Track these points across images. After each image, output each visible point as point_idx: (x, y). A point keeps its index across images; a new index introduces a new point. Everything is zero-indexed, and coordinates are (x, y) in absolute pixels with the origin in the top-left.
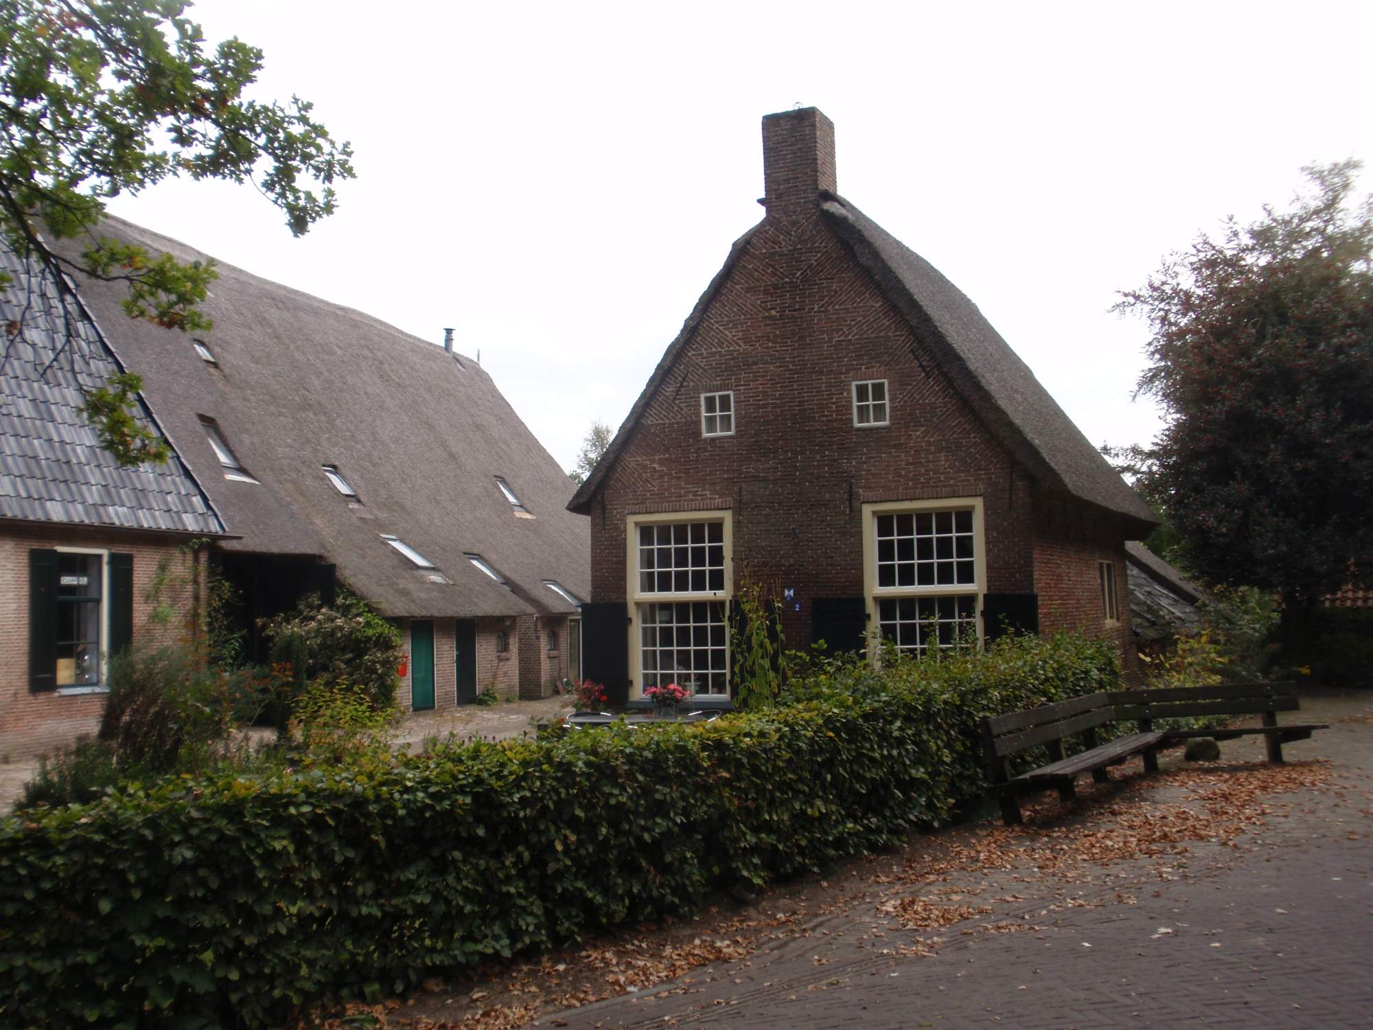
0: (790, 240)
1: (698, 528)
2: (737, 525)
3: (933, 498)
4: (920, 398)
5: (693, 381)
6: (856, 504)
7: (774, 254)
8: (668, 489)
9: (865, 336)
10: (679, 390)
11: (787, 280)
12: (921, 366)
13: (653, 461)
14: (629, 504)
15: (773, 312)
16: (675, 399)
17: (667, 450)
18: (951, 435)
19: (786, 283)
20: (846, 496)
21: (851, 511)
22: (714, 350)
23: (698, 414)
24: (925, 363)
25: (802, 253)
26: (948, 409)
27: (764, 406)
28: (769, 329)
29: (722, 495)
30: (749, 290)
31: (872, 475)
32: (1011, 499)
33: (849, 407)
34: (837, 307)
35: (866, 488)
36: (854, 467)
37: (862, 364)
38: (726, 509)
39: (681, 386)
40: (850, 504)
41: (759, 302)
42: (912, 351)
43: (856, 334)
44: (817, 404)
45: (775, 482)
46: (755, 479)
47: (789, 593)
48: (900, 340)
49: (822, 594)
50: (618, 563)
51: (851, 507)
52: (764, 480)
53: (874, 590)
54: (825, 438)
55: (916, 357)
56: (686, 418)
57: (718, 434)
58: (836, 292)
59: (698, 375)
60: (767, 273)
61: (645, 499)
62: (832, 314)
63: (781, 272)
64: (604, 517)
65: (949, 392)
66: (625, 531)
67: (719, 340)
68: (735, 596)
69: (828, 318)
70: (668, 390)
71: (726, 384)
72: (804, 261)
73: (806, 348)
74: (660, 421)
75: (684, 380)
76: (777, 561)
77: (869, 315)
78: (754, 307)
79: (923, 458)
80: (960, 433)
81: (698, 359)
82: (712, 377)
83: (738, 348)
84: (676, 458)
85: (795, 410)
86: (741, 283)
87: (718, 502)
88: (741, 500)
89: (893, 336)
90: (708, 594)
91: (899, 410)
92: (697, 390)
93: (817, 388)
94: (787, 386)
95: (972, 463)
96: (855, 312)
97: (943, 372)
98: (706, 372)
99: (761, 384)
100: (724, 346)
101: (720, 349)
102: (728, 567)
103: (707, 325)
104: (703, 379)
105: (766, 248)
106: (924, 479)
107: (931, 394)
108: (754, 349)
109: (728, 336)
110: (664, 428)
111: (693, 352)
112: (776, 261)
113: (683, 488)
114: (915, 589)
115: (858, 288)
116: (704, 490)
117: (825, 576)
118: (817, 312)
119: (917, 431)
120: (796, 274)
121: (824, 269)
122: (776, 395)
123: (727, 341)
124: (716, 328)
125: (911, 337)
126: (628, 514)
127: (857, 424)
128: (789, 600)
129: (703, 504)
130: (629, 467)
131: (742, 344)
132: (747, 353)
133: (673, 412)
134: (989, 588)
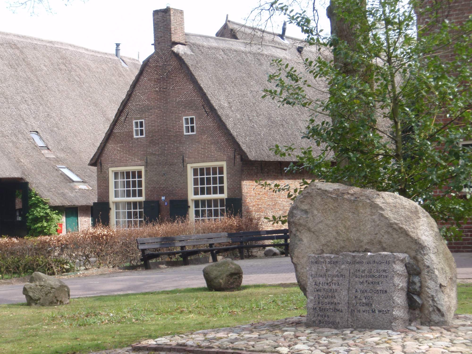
0: (162, 61)
1: (133, 173)
2: (146, 171)
3: (210, 162)
4: (205, 124)
5: (131, 116)
6: (185, 164)
7: (157, 66)
8: (123, 157)
9: (187, 99)
10: (126, 119)
11: (161, 76)
12: (205, 111)
13: (117, 147)
14: (110, 164)
15: (157, 89)
16: (124, 122)
17: (122, 142)
18: (216, 138)
19: (161, 78)
20: (182, 161)
21: (183, 166)
22: (137, 103)
23: (133, 129)
24: (207, 110)
25: (166, 66)
26: (215, 128)
27: (154, 126)
28: (156, 95)
29: (141, 160)
30: (149, 80)
31: (190, 153)
32: (235, 162)
33: (183, 127)
34: (178, 87)
35: (188, 157)
36: (184, 150)
37: (186, 110)
38: (142, 165)
39: (126, 117)
41: (152, 85)
42: (203, 105)
43: (184, 99)
44: (172, 125)
45: (158, 155)
46: (152, 154)
47: (163, 198)
48: (199, 101)
49: (174, 198)
50: (106, 186)
51: (183, 165)
52: (155, 154)
53: (191, 197)
54: (175, 138)
55: (204, 108)
56: (128, 130)
57: (139, 136)
58: (178, 82)
59: (132, 113)
60: (155, 73)
61: (115, 161)
62: (176, 90)
63: (159, 73)
64: (101, 168)
65: (215, 121)
66: (108, 174)
67: (139, 99)
68: (146, 199)
69: (175, 92)
70: (122, 118)
71: (142, 117)
72: (167, 69)
73: (168, 104)
74: (120, 131)
75: (127, 115)
76: (159, 186)
77: (189, 91)
78: (151, 87)
79: (206, 146)
80: (218, 137)
81: (132, 107)
82: (137, 114)
83: (145, 103)
84: (125, 146)
85: (165, 127)
86: (146, 77)
87: (140, 163)
88: (147, 162)
89: (197, 99)
90: (137, 199)
91: (199, 128)
92: (132, 119)
93: (172, 119)
94: (162, 118)
95: (222, 148)
96: (184, 90)
97: (213, 114)
98: (135, 112)
99: (153, 117)
100: (141, 102)
101: (139, 103)
102: (144, 188)
103: (135, 93)
104: (134, 115)
105: (154, 64)
106: (207, 154)
107: (209, 122)
108: (151, 103)
109: (142, 98)
110: (121, 133)
111: (130, 104)
112: (158, 69)
113: (128, 157)
114: (205, 196)
115: (185, 81)
116: (135, 158)
117: (175, 191)
118: (171, 89)
119: (204, 136)
120: (164, 74)
121: (174, 72)
122: (158, 121)
123: (142, 100)
124: (138, 95)
125: (202, 100)
126: (110, 167)
127: (185, 133)
128: (163, 200)
129: (135, 163)
130: (109, 149)
131: (147, 101)
132: (148, 105)
133: (124, 127)
134: (228, 196)
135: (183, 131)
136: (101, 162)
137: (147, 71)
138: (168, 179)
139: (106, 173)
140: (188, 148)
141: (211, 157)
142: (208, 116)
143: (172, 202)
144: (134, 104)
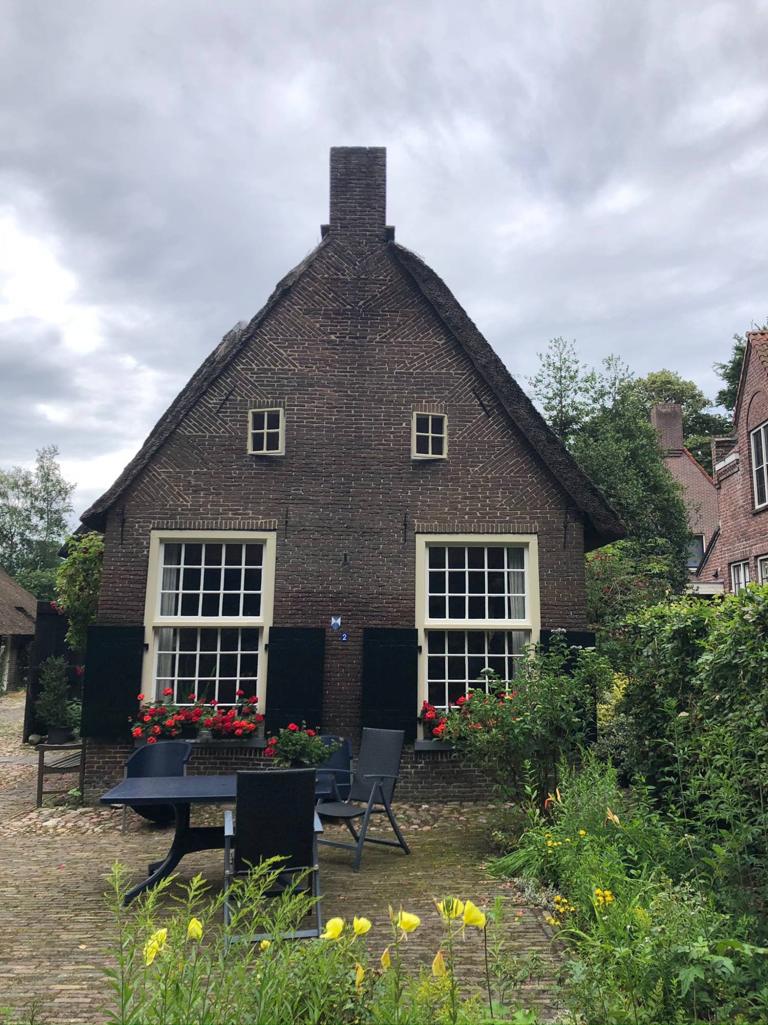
0: (354, 269)
1: (234, 549)
2: (281, 547)
3: (488, 533)
4: (480, 436)
5: (242, 396)
6: (410, 534)
7: (336, 280)
8: (205, 504)
9: (426, 371)
10: (223, 404)
11: (348, 307)
12: (481, 404)
13: (187, 475)
14: (155, 518)
15: (333, 337)
16: (218, 412)
17: (205, 463)
18: (509, 474)
19: (348, 310)
20: (400, 525)
21: (405, 540)
22: (266, 366)
23: (245, 431)
24: (485, 403)
25: (366, 284)
26: (507, 448)
27: (318, 429)
28: (327, 353)
29: (267, 515)
30: (307, 312)
31: (428, 506)
32: (565, 538)
33: (409, 439)
34: (399, 339)
35: (421, 519)
36: (409, 497)
37: (423, 398)
38: (270, 530)
39: (227, 399)
40: (405, 533)
41: (318, 325)
42: (473, 390)
43: (417, 369)
44: (373, 433)
45: (326, 506)
46: (305, 501)
47: (336, 621)
48: (461, 378)
49: (373, 623)
50: (136, 582)
51: (405, 536)
52: (314, 503)
53: (424, 621)
54: (381, 466)
55: (477, 396)
56: (230, 433)
57: (264, 452)
58: (399, 325)
59: (247, 390)
60: (328, 297)
61: (174, 514)
62: (394, 346)
63: (343, 299)
64: (122, 531)
65: (508, 432)
66: (149, 548)
67: (272, 357)
68: (274, 623)
69: (390, 350)
70: (211, 402)
71: (276, 401)
72: (367, 291)
73: (365, 376)
74: (200, 433)
75: (231, 393)
76: (325, 588)
77: (432, 351)
78: (313, 329)
79: (480, 493)
80: (517, 472)
81: (247, 374)
82: (263, 393)
83: (293, 368)
84: (215, 473)
85: (351, 436)
86: (299, 304)
87: (262, 522)
88: (287, 522)
89: (455, 374)
90: (241, 620)
91: (457, 446)
92: (244, 405)
93: (375, 416)
94: (345, 411)
95: (528, 501)
96: (418, 347)
97: (504, 413)
98: (257, 387)
99: (316, 407)
100: (278, 364)
101: (273, 367)
102: (267, 592)
103: (260, 341)
104: (252, 395)
105: (328, 274)
106: (480, 513)
107: (490, 432)
108: (310, 371)
109: (282, 354)
110: (204, 440)
111: (242, 366)
112: (338, 287)
113: (221, 506)
114: (466, 623)
115: (421, 325)
116: (248, 509)
117: (376, 605)
118: (378, 342)
119: (476, 466)
120: (358, 303)
121: (387, 301)
122: (332, 419)
123: (281, 359)
124: (270, 345)
125: (472, 376)
126: (153, 529)
127: (415, 455)
128: (335, 628)
129: (244, 523)
130: (158, 479)
131: (297, 365)
132: (303, 374)
133: (215, 425)
134: (543, 625)
135: (409, 450)
136: (123, 514)
137: (304, 289)
138: (355, 570)
139: (139, 544)
140: (420, 494)
141: (494, 522)
142: (489, 417)
143: (370, 634)
144: (254, 366)
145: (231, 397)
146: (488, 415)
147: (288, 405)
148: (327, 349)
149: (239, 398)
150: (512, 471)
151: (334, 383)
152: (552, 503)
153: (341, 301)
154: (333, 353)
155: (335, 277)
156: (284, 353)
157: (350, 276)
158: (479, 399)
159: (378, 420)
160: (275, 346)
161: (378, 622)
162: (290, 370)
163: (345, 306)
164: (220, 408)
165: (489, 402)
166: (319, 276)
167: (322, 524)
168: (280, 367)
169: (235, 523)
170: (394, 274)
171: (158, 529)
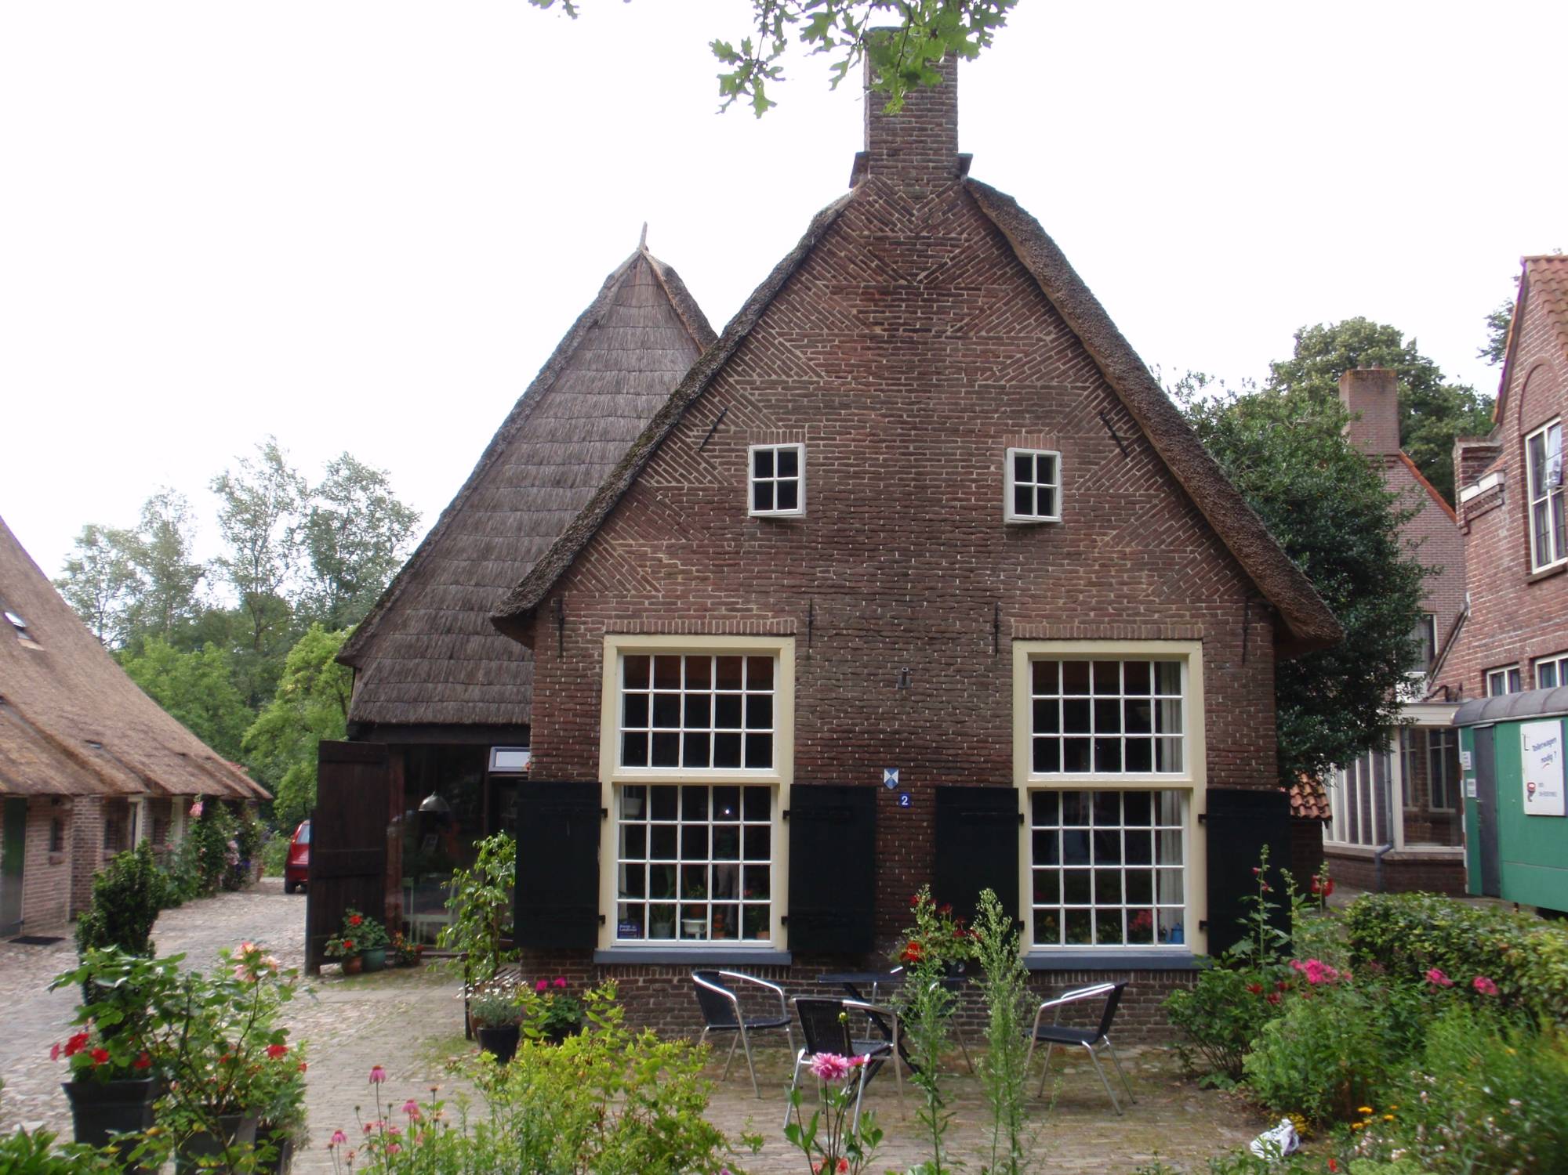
0: (910, 221)
1: (729, 665)
2: (804, 662)
3: (1125, 639)
4: (1112, 486)
5: (736, 425)
6: (1004, 641)
7: (881, 240)
8: (684, 596)
9: (1027, 383)
10: (710, 437)
11: (903, 282)
12: (1114, 437)
13: (657, 549)
14: (610, 617)
15: (878, 330)
16: (701, 449)
17: (683, 531)
18: (1158, 546)
19: (901, 287)
20: (988, 627)
21: (997, 651)
22: (774, 377)
23: (743, 479)
24: (1120, 434)
25: (929, 245)
26: (1156, 505)
27: (857, 475)
28: (870, 354)
29: (779, 612)
30: (837, 290)
31: (1032, 596)
32: (1245, 647)
33: (1000, 490)
34: (983, 333)
35: (1024, 617)
36: (1003, 582)
37: (1023, 426)
38: (785, 635)
39: (715, 430)
40: (996, 640)
41: (854, 311)
42: (1101, 413)
43: (1012, 379)
44: (945, 480)
45: (871, 597)
46: (839, 589)
47: (891, 777)
48: (1083, 395)
49: (947, 780)
50: (585, 714)
51: (996, 645)
52: (853, 592)
53: (1027, 777)
54: (957, 534)
55: (1107, 423)
56: (720, 482)
57: (775, 512)
58: (982, 310)
59: (745, 415)
60: (869, 267)
61: (639, 610)
62: (975, 343)
63: (893, 270)
64: (561, 636)
65: (1157, 481)
66: (601, 662)
67: (784, 363)
68: (796, 778)
69: (968, 350)
70: (691, 434)
71: (791, 433)
72: (932, 256)
73: (930, 392)
74: (674, 484)
75: (720, 420)
76: (872, 724)
77: (1035, 352)
78: (846, 317)
79: (1113, 577)
80: (1171, 543)
81: (745, 389)
82: (770, 420)
83: (815, 379)
84: (699, 546)
85: (908, 486)
86: (825, 278)
87: (772, 623)
88: (811, 622)
89: (1073, 388)
90: (743, 774)
91: (1077, 501)
92: (742, 439)
93: (947, 454)
94: (899, 447)
95: (1187, 589)
96: (1012, 344)
97: (1149, 450)
98: (760, 411)
99: (854, 440)
100: (792, 373)
101: (784, 377)
102: (782, 731)
103: (763, 337)
104: (753, 422)
105: (869, 229)
106: (1114, 609)
107: (1128, 480)
108: (843, 384)
109: (799, 358)
110: (681, 495)
111: (737, 378)
112: (885, 250)
113: (710, 597)
114: (1092, 778)
115: (1018, 310)
116: (748, 602)
117: (951, 752)
118: (951, 338)
119: (1105, 534)
120: (917, 275)
121: (964, 273)
122: (878, 459)
123: (797, 365)
124: (780, 343)
125: (1099, 391)
126: (608, 633)
127: (1011, 515)
128: (891, 786)
129: (745, 624)
130: (611, 555)
131: (823, 374)
132: (832, 389)
133: (697, 471)
134: (1210, 780)
135: (1003, 509)
136: (560, 609)
137: (831, 254)
138: (918, 698)
139: (586, 656)
140: (1020, 577)
141: (1135, 622)
142: (1127, 456)
143: (946, 797)
144: (755, 377)
145: (721, 427)
146: (1125, 453)
147: (810, 439)
148: (869, 348)
149: (733, 428)
150: (1164, 541)
151: (883, 403)
152: (1226, 591)
153: (891, 272)
154: (879, 355)
155: (880, 234)
156: (801, 356)
157: (904, 232)
158: (1110, 428)
159: (952, 461)
160: (788, 344)
161: (955, 777)
162: (812, 383)
163: (896, 280)
164: (705, 444)
165: (1126, 432)
166: (854, 234)
167: (865, 625)
168: (796, 378)
169: (731, 625)
170: (975, 229)
171: (615, 633)
